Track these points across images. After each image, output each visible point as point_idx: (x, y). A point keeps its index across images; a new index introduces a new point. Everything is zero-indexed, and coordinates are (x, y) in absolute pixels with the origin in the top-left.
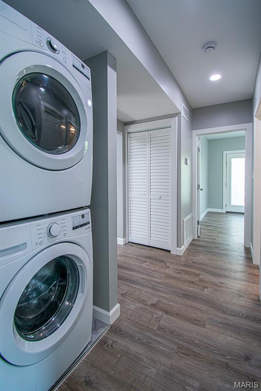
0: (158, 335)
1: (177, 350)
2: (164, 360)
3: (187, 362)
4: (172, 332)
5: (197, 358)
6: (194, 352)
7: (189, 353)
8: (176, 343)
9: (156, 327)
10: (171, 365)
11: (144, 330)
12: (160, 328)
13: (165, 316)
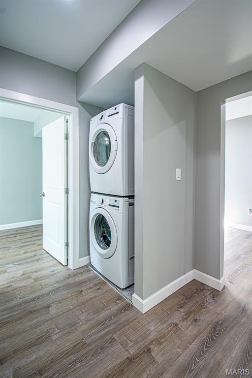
0: (106, 334)
1: (84, 341)
2: (84, 327)
3: (70, 343)
4: (102, 348)
5: (67, 352)
6: (72, 354)
7: (75, 349)
8: (90, 344)
9: (115, 337)
10: (77, 330)
11: (118, 325)
12: (113, 340)
13: (126, 355)
